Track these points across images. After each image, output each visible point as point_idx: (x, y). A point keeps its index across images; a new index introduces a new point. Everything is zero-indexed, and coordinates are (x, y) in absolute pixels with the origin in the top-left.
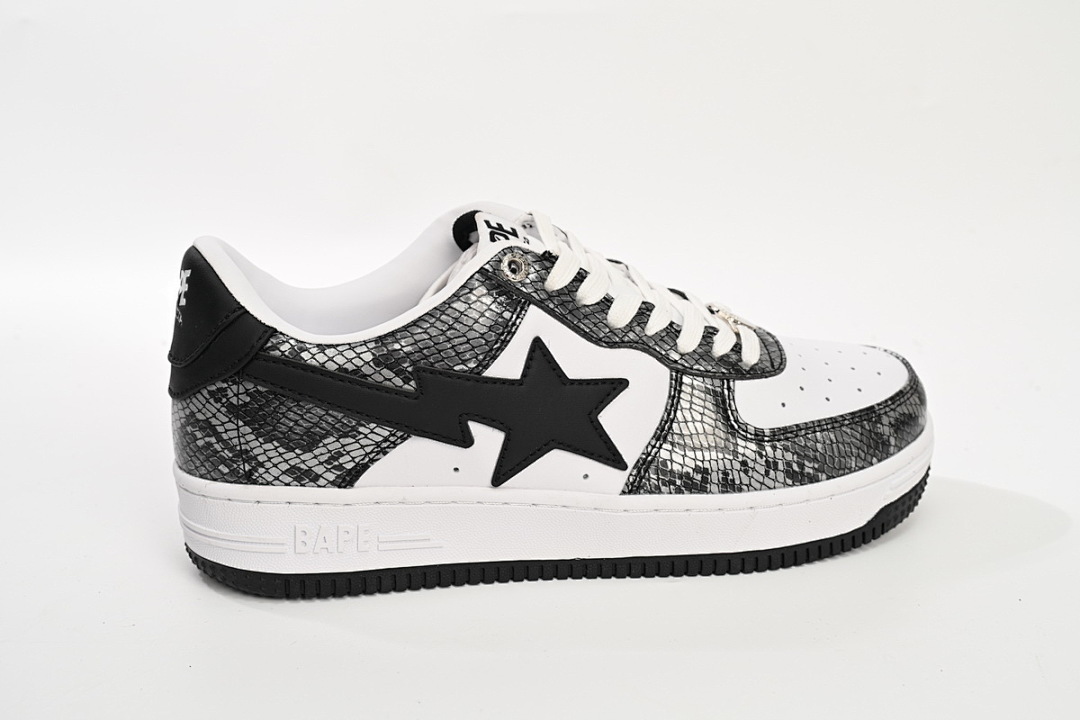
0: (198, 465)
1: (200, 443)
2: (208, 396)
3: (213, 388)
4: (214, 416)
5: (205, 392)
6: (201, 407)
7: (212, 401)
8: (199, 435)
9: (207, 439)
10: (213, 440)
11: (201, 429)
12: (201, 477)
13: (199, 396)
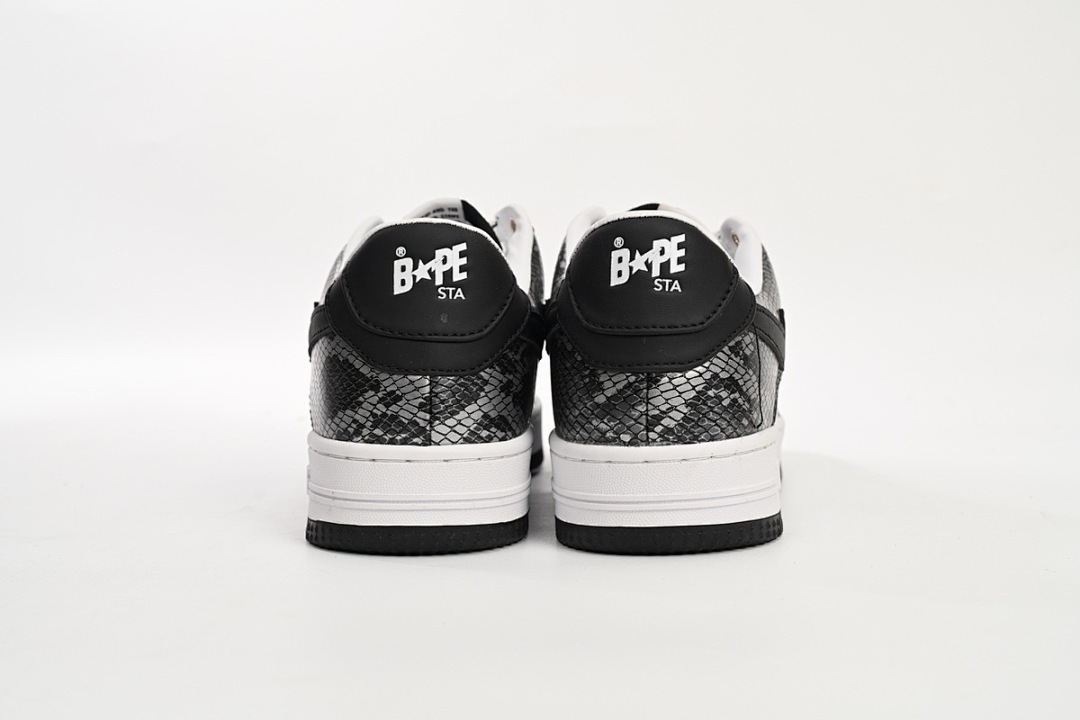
0: (724, 426)
1: (725, 403)
2: (729, 353)
3: (732, 344)
4: (736, 370)
5: (726, 349)
6: (723, 365)
7: (733, 356)
8: (724, 394)
9: (732, 396)
10: (737, 395)
11: (727, 387)
12: (728, 437)
13: (720, 354)
